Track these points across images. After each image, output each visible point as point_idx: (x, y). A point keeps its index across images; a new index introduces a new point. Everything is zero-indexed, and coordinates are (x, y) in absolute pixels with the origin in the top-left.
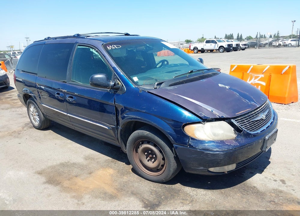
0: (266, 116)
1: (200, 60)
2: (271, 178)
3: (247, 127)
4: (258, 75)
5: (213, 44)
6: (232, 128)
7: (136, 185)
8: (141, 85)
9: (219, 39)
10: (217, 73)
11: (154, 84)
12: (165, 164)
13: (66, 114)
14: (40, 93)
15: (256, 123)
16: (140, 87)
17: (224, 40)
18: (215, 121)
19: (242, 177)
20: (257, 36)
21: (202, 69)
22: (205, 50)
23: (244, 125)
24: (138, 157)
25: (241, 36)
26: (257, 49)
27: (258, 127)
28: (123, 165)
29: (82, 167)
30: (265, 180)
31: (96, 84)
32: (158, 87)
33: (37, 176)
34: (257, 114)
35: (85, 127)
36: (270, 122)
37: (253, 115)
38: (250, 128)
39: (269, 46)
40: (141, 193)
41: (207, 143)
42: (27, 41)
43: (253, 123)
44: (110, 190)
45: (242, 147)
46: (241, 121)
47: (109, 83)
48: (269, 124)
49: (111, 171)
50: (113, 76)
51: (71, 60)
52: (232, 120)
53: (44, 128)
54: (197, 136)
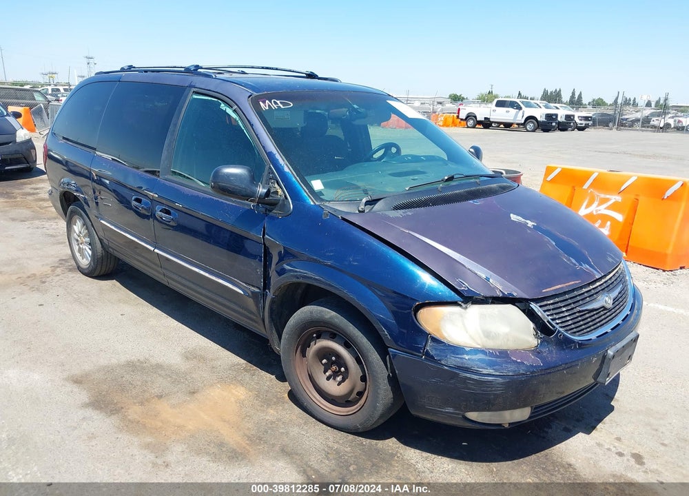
0: (615, 300)
1: (475, 152)
2: (612, 447)
3: (567, 324)
4: (608, 196)
5: (513, 111)
6: (531, 323)
7: (295, 431)
8: (330, 201)
9: (529, 100)
10: (510, 187)
11: (358, 201)
12: (367, 391)
13: (152, 249)
14: (97, 193)
15: (587, 315)
16: (327, 204)
17: (538, 102)
18: (493, 303)
19: (544, 438)
20: (616, 101)
21: (477, 174)
22: (493, 122)
23: (559, 318)
24: (304, 368)
25: (580, 96)
26: (614, 130)
27: (593, 325)
28: (271, 380)
29: (176, 377)
30: (598, 450)
31: (225, 189)
32: (367, 209)
33: (70, 387)
34: (592, 295)
35: (193, 283)
36: (622, 316)
37: (582, 297)
38: (573, 326)
39: (642, 127)
40: (303, 452)
41: (467, 353)
42: (88, 64)
43: (581, 316)
44: (233, 438)
45: (549, 371)
46: (553, 309)
47: (254, 188)
48: (618, 320)
49: (241, 392)
50: (266, 173)
51: (175, 125)
52: (533, 305)
53: (101, 273)
54: (445, 335)
